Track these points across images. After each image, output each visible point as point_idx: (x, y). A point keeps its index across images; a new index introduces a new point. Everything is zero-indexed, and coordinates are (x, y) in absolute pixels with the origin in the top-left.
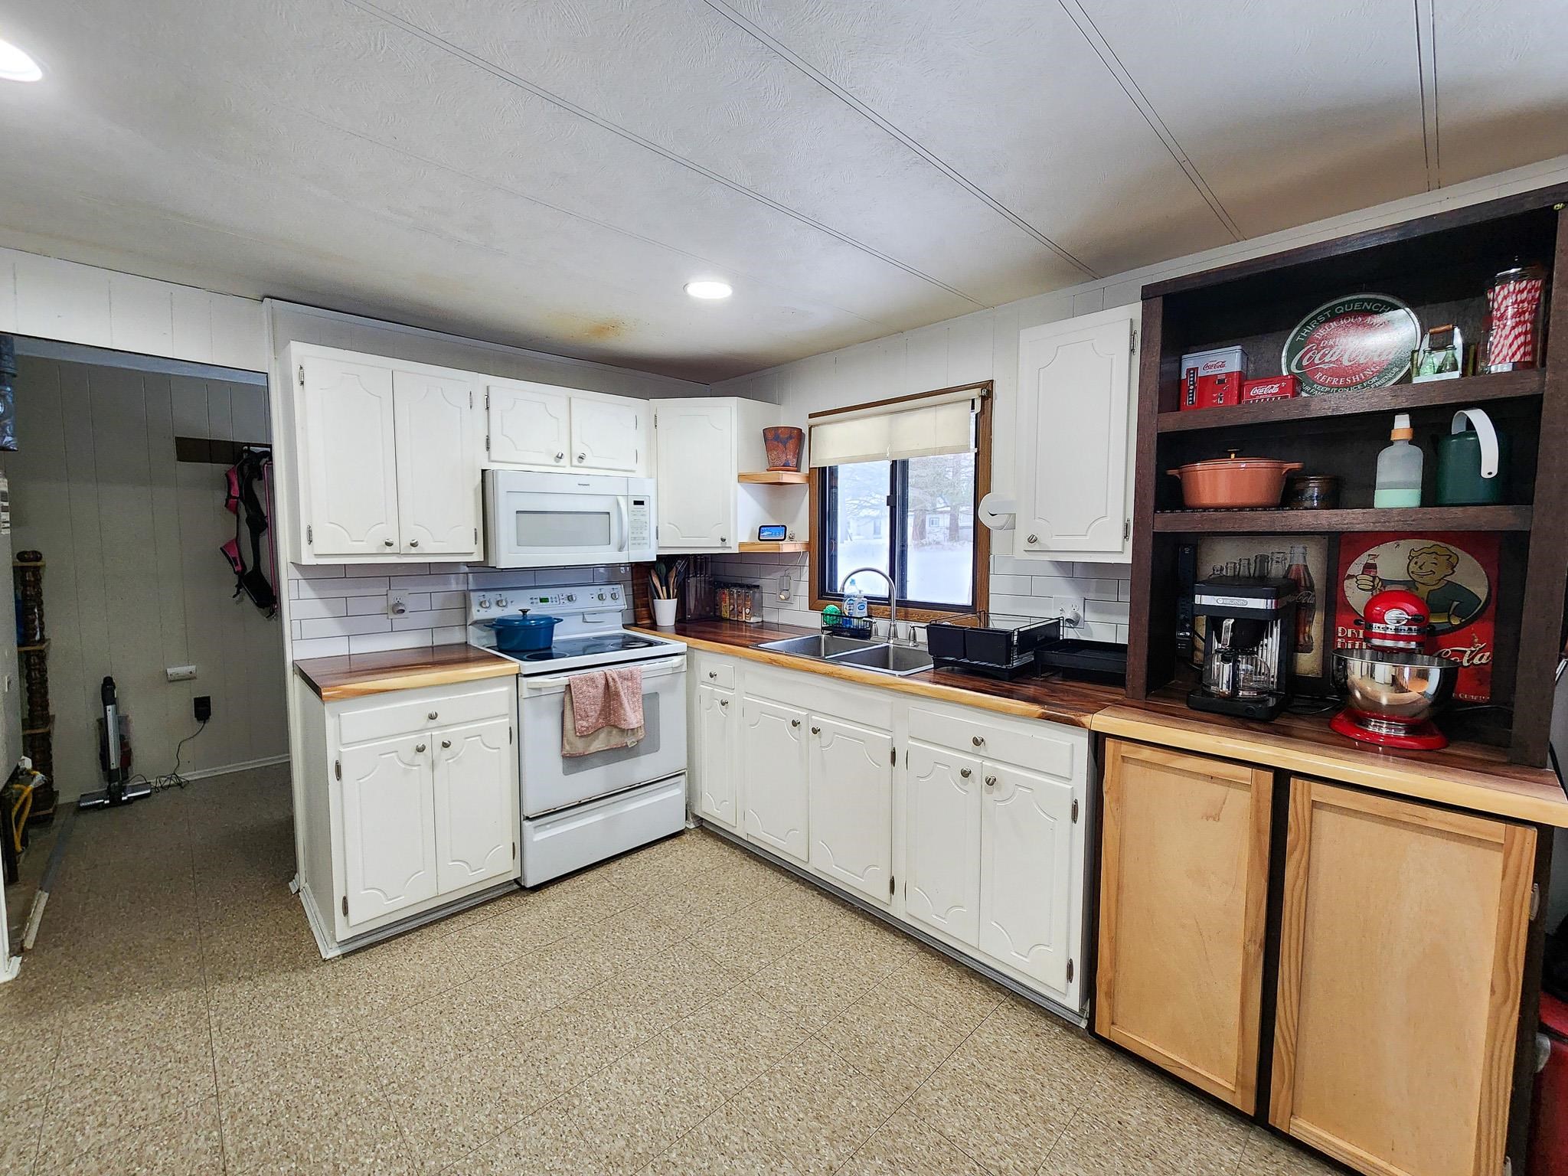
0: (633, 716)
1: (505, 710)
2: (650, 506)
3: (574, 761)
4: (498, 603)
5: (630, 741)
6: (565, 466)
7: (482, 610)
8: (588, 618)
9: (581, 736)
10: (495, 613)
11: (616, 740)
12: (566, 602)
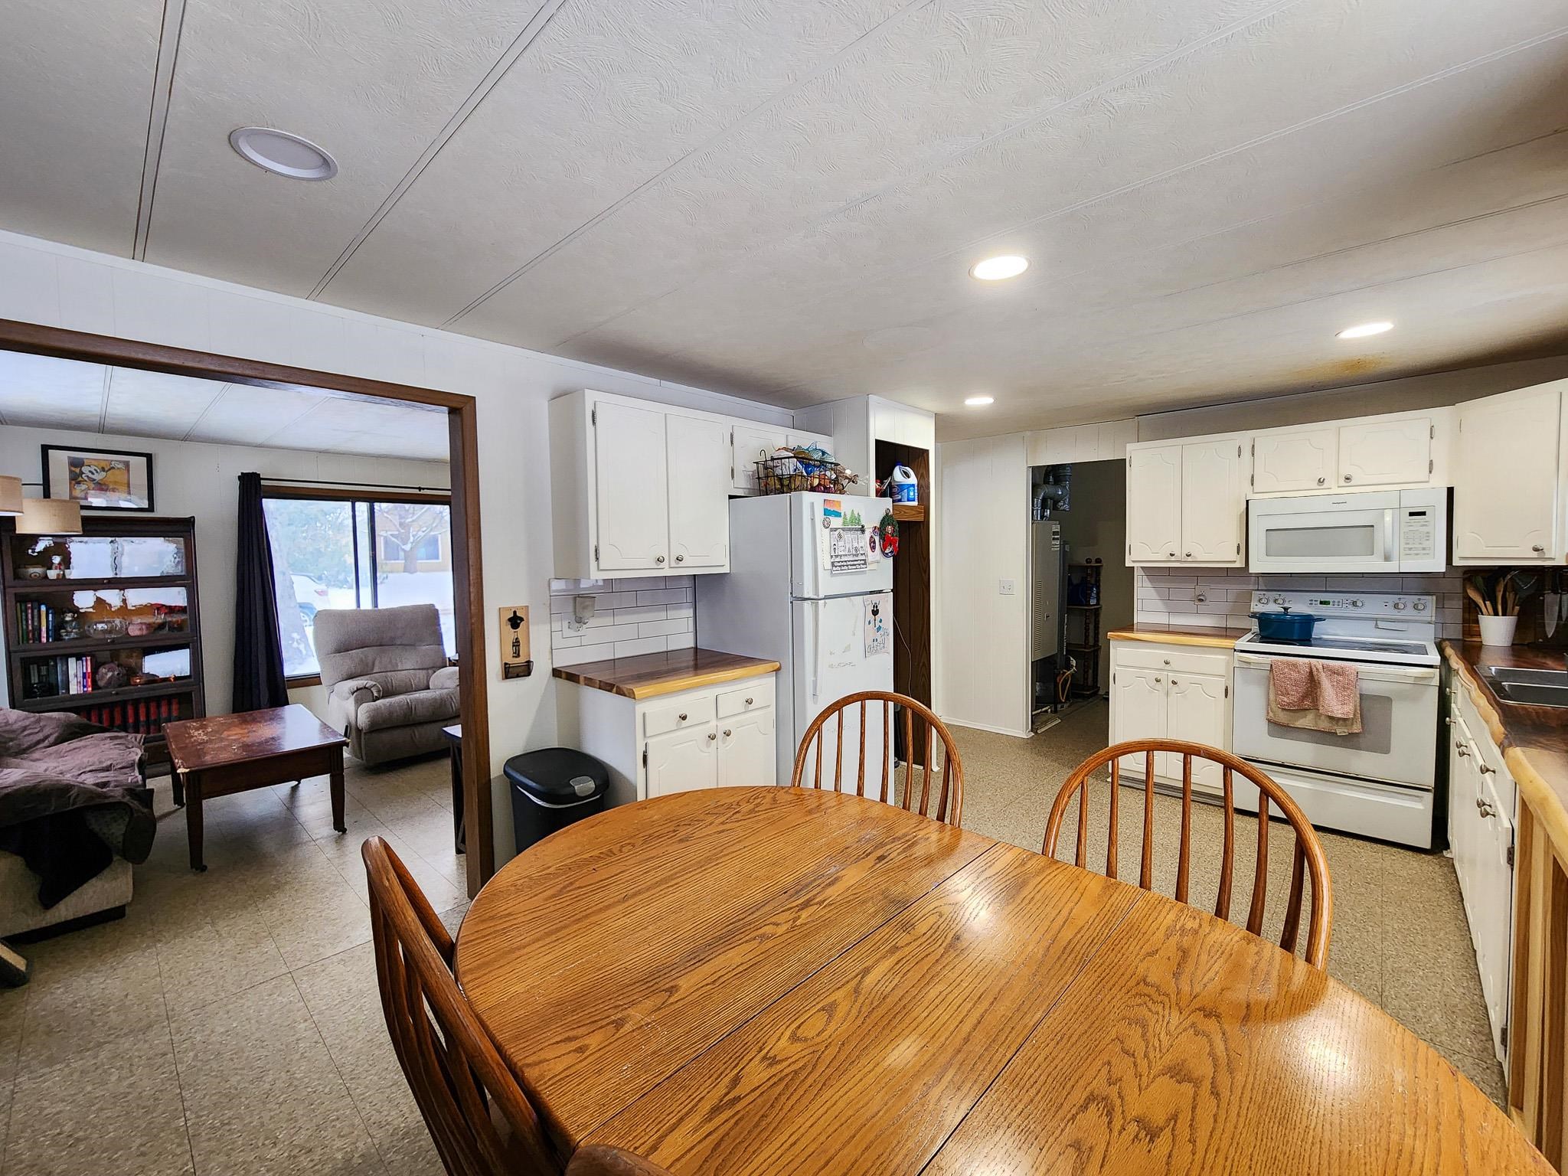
0: (1339, 707)
1: (1224, 672)
2: (1438, 515)
3: (1280, 728)
4: (1275, 601)
5: (1339, 731)
6: (1330, 488)
7: (1260, 605)
8: (1381, 624)
9: (1282, 709)
11: (1324, 724)
12: (1347, 606)
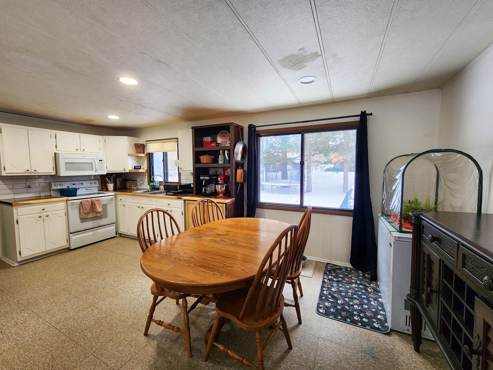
0: (99, 209)
1: (64, 208)
2: (104, 161)
3: (83, 220)
4: (60, 185)
5: (99, 215)
6: (79, 152)
8: (87, 189)
9: (85, 214)
10: (59, 187)
11: (95, 215)
12: (81, 185)
